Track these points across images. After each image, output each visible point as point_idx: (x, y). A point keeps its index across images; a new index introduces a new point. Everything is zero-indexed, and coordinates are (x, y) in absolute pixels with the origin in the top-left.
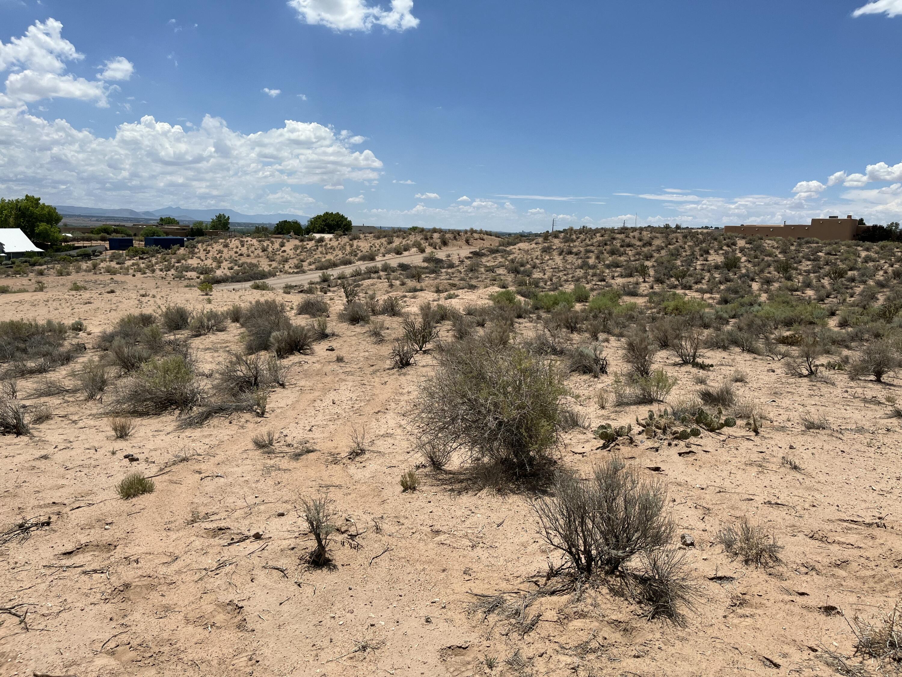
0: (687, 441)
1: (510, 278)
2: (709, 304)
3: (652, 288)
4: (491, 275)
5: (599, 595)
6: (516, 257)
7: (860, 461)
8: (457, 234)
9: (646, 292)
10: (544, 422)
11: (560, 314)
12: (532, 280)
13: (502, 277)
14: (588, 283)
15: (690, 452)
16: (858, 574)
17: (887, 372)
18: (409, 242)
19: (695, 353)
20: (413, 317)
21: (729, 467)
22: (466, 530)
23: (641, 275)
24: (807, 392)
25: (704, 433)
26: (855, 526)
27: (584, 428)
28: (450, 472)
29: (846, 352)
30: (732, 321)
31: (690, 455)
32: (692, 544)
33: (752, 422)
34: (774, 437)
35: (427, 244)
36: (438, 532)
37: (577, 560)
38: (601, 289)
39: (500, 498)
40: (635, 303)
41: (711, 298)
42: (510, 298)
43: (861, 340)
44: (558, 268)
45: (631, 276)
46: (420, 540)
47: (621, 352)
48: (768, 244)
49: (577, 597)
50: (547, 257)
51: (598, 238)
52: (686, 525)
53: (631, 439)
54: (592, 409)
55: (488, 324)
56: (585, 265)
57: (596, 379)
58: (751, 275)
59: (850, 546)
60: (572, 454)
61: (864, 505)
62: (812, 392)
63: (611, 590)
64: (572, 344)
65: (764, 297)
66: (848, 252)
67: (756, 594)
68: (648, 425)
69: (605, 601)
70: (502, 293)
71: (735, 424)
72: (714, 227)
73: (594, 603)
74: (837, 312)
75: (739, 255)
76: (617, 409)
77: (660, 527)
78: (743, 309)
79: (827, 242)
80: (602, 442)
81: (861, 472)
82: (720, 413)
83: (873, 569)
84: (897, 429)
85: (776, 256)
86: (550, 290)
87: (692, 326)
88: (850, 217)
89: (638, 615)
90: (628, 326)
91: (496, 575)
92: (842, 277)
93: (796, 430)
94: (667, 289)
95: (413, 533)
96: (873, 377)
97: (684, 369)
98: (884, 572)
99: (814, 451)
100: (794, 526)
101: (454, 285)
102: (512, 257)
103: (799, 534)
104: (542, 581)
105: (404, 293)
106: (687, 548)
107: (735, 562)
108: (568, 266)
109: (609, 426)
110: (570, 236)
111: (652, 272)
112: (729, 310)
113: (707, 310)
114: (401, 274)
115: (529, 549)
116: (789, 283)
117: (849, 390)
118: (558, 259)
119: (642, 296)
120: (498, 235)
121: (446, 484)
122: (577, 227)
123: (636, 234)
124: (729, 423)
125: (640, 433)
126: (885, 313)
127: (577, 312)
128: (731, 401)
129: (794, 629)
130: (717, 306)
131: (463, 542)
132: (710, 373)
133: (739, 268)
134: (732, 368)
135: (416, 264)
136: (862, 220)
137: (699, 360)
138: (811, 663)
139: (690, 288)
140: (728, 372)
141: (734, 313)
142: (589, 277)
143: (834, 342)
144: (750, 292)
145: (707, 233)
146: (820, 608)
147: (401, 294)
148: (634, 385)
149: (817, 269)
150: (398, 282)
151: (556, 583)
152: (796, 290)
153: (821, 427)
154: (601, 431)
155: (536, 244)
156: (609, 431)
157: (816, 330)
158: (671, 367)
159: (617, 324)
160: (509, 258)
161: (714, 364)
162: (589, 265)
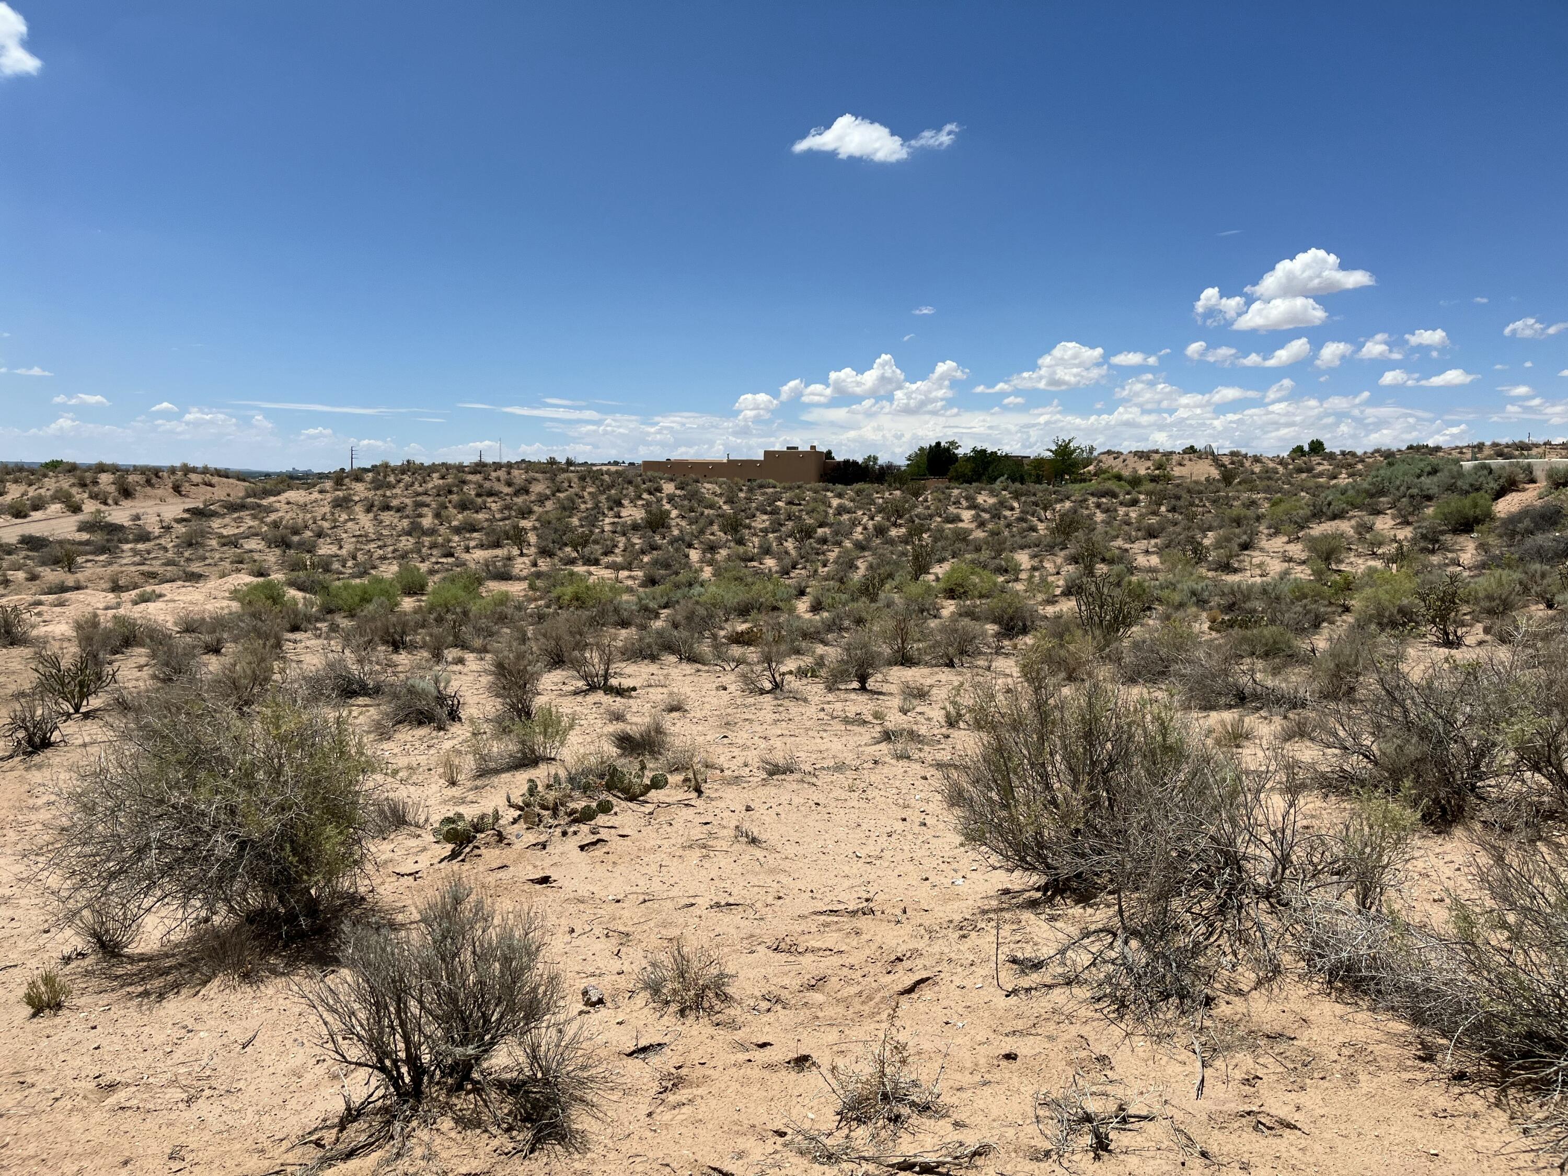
0: (593, 822)
1: (272, 557)
2: (627, 587)
3: (535, 564)
4: (231, 552)
5: (436, 1137)
6: (281, 518)
7: (840, 816)
8: (152, 476)
9: (525, 573)
10: (330, 830)
11: (373, 619)
12: (316, 559)
13: (256, 556)
14: (423, 561)
15: (599, 841)
16: (839, 995)
17: (872, 675)
18: (42, 491)
19: (607, 670)
20: (57, 645)
21: (660, 856)
22: (174, 1069)
23: (515, 544)
24: (770, 717)
25: (619, 805)
26: (836, 919)
27: (417, 826)
28: (142, 958)
29: (820, 649)
30: (665, 612)
31: (598, 846)
32: (601, 1001)
33: (691, 775)
34: (723, 795)
35: (86, 495)
36: (112, 1087)
37: (395, 1080)
38: (447, 570)
39: (249, 990)
40: (507, 592)
41: (630, 577)
42: (274, 596)
43: (841, 629)
44: (366, 536)
45: (497, 545)
46: (71, 1110)
47: (486, 680)
48: (708, 488)
49: (395, 1151)
50: (344, 516)
51: (436, 481)
52: (591, 970)
53: (500, 834)
54: (435, 788)
55: (229, 648)
56: (415, 530)
57: (442, 733)
58: (687, 538)
59: (828, 953)
60: (394, 878)
61: (847, 883)
62: (777, 716)
63: (458, 1120)
64: (395, 674)
65: (707, 573)
66: (815, 500)
67: (696, 1062)
68: (528, 805)
69: (447, 1144)
70: (255, 588)
71: (667, 782)
72: (627, 462)
73: (427, 1153)
74: (808, 590)
75: (668, 507)
76: (479, 783)
77: (534, 990)
78: (679, 594)
79: (787, 485)
80: (450, 847)
81: (841, 833)
82: (643, 768)
83: (858, 983)
84: (887, 759)
85: (720, 508)
86: (353, 576)
87: (603, 625)
88: (813, 447)
89: (506, 1154)
90: (498, 632)
91: (239, 1146)
92: (810, 537)
93: (756, 779)
94: (559, 565)
95: (57, 1099)
96: (856, 685)
97: (591, 698)
98: (874, 985)
99: (779, 809)
100: (752, 936)
101: (152, 575)
102: (273, 517)
103: (759, 948)
104: (329, 1136)
105: (38, 597)
106: (592, 1010)
107: (666, 1017)
108: (385, 532)
109: (460, 816)
110: (385, 477)
111: (532, 538)
112: (658, 596)
113: (625, 597)
114: (26, 558)
115: (309, 1077)
116: (741, 549)
117: (826, 706)
118: (365, 521)
119: (519, 579)
120: (242, 477)
121: (131, 984)
122: (396, 462)
123: (502, 473)
124: (657, 783)
125: (515, 821)
126: (867, 589)
127: (405, 614)
128: (662, 744)
129: (752, 1105)
130: (641, 589)
131: (167, 1096)
132: (631, 701)
133: (669, 527)
134: (665, 690)
135: (62, 537)
136: (829, 453)
137: (614, 682)
138: (778, 1156)
139: (596, 562)
140: (660, 697)
141: (665, 599)
142: (424, 550)
143: (805, 635)
144: (687, 565)
145: (617, 472)
146: (789, 1062)
147: (29, 599)
148: (506, 738)
149: (776, 526)
150: (21, 575)
151: (357, 1133)
152: (752, 560)
153: (788, 770)
154: (446, 829)
155: (321, 492)
156: (461, 825)
157: (781, 620)
158: (570, 698)
159: (478, 631)
160: (268, 520)
161: (638, 686)
162: (422, 529)
